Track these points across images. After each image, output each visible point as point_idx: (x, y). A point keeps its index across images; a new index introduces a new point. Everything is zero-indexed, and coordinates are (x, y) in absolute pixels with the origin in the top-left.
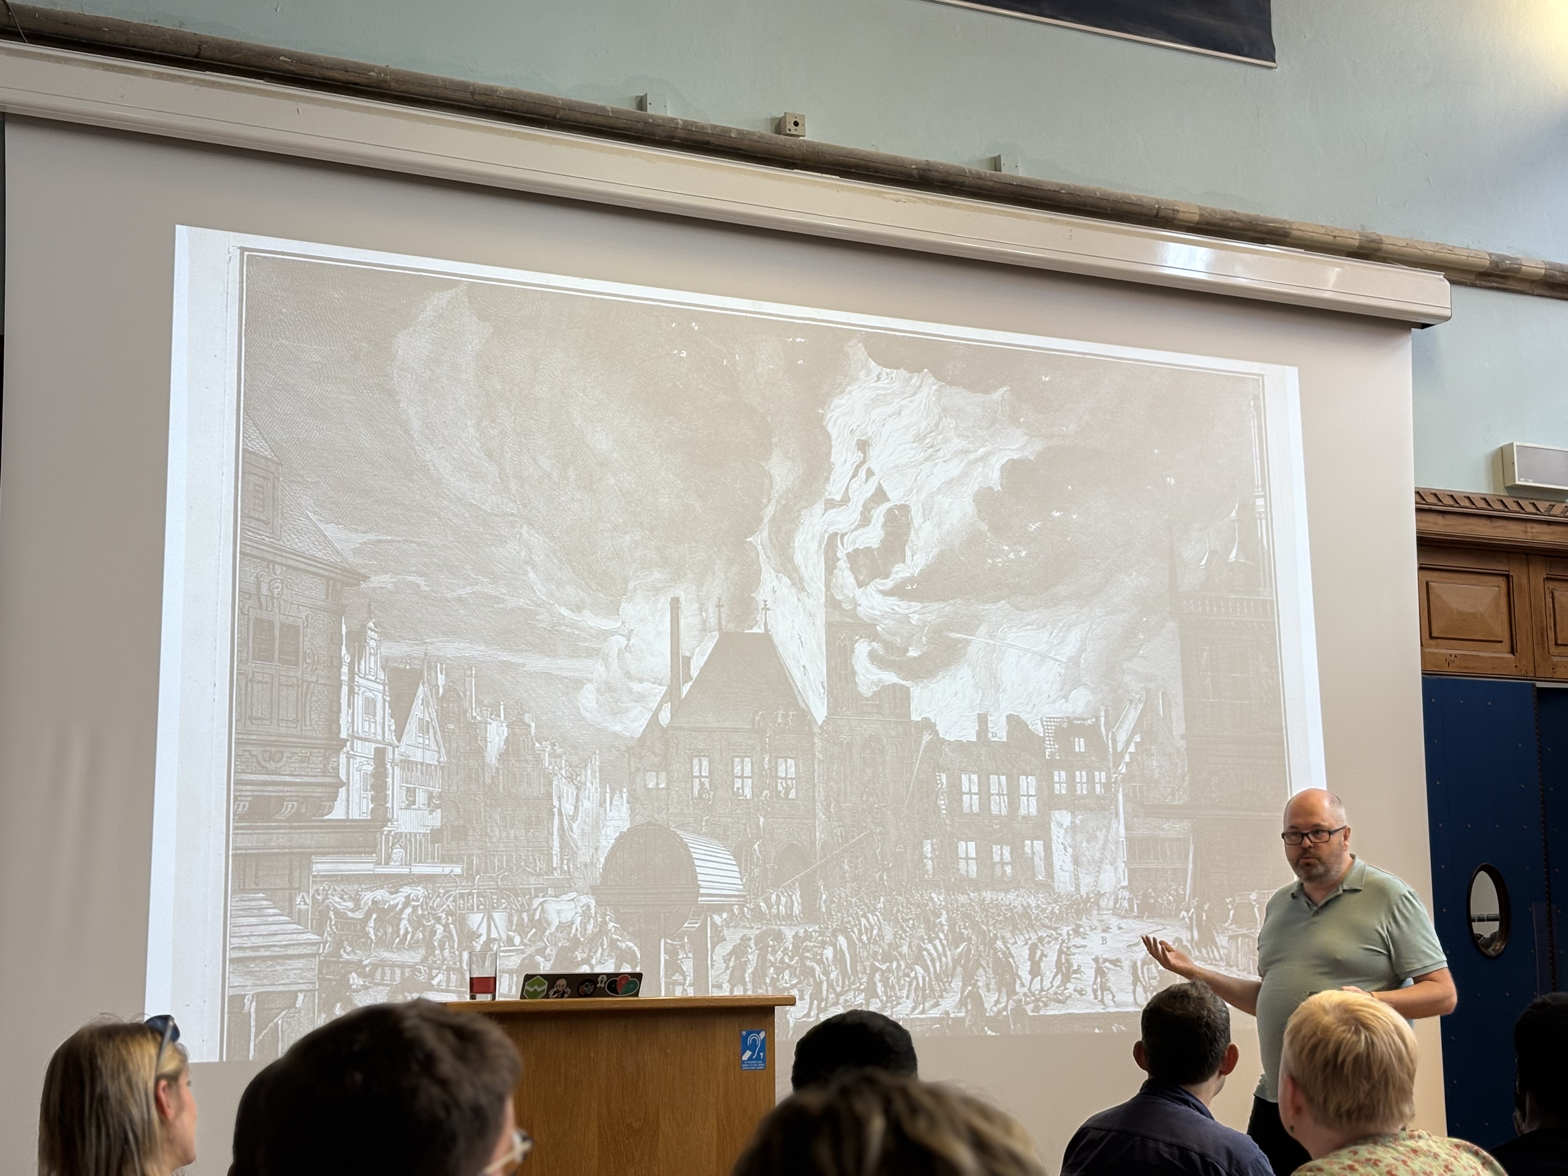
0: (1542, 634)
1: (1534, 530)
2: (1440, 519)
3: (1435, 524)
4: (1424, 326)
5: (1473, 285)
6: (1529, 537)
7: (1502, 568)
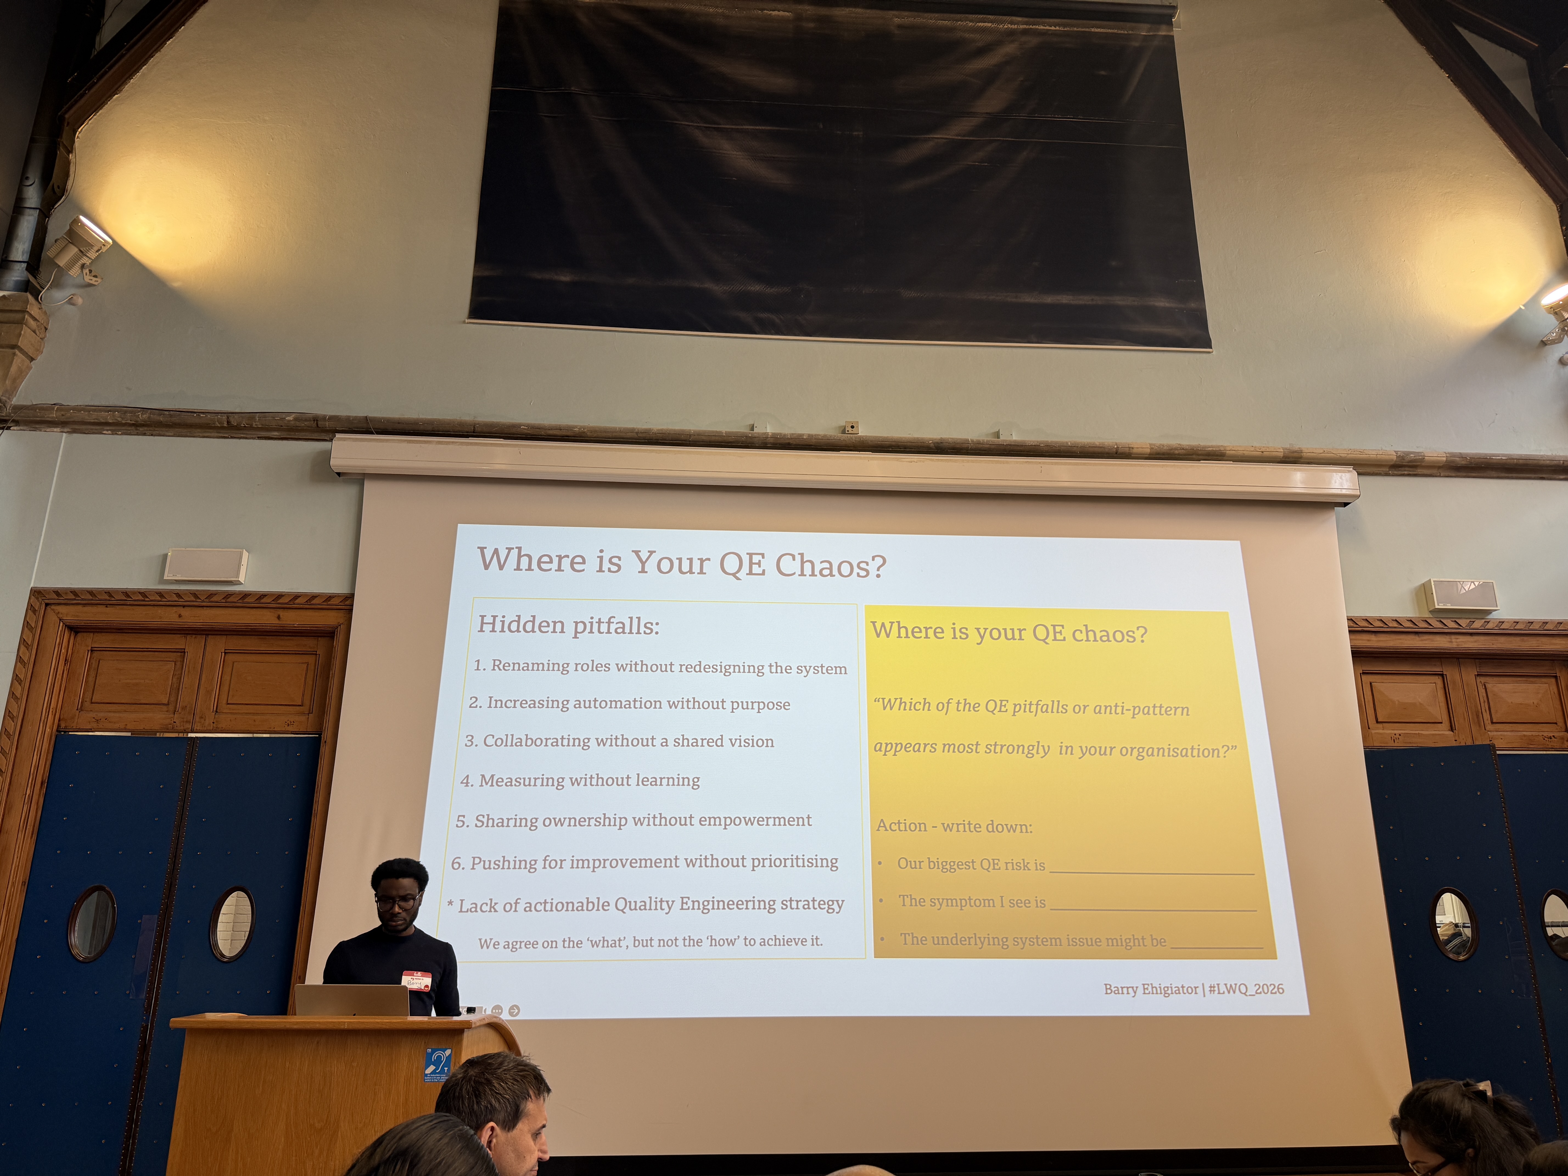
0: (1478, 716)
1: (1458, 640)
2: (1373, 637)
3: (1368, 641)
4: (1346, 504)
5: (1387, 475)
6: (1454, 645)
7: (1437, 669)
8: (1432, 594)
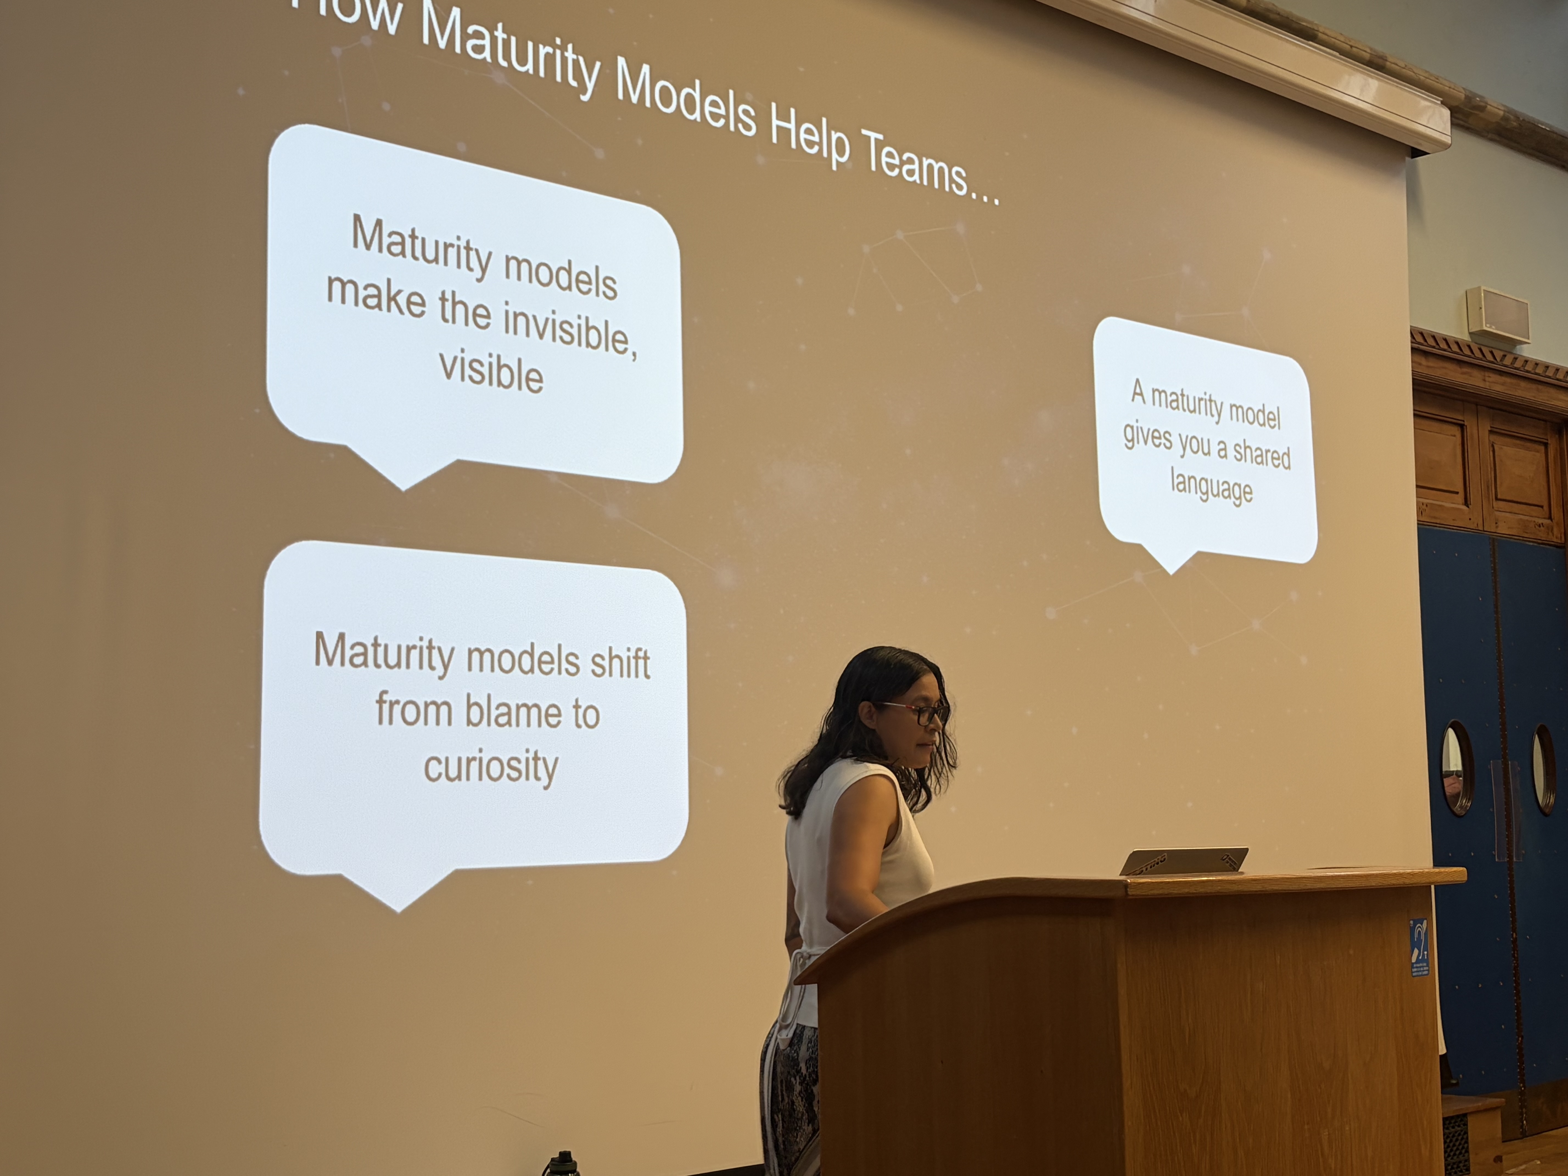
1: (1491, 379)
3: (1419, 364)
6: (1486, 386)
7: (1460, 417)
8: (1481, 308)
